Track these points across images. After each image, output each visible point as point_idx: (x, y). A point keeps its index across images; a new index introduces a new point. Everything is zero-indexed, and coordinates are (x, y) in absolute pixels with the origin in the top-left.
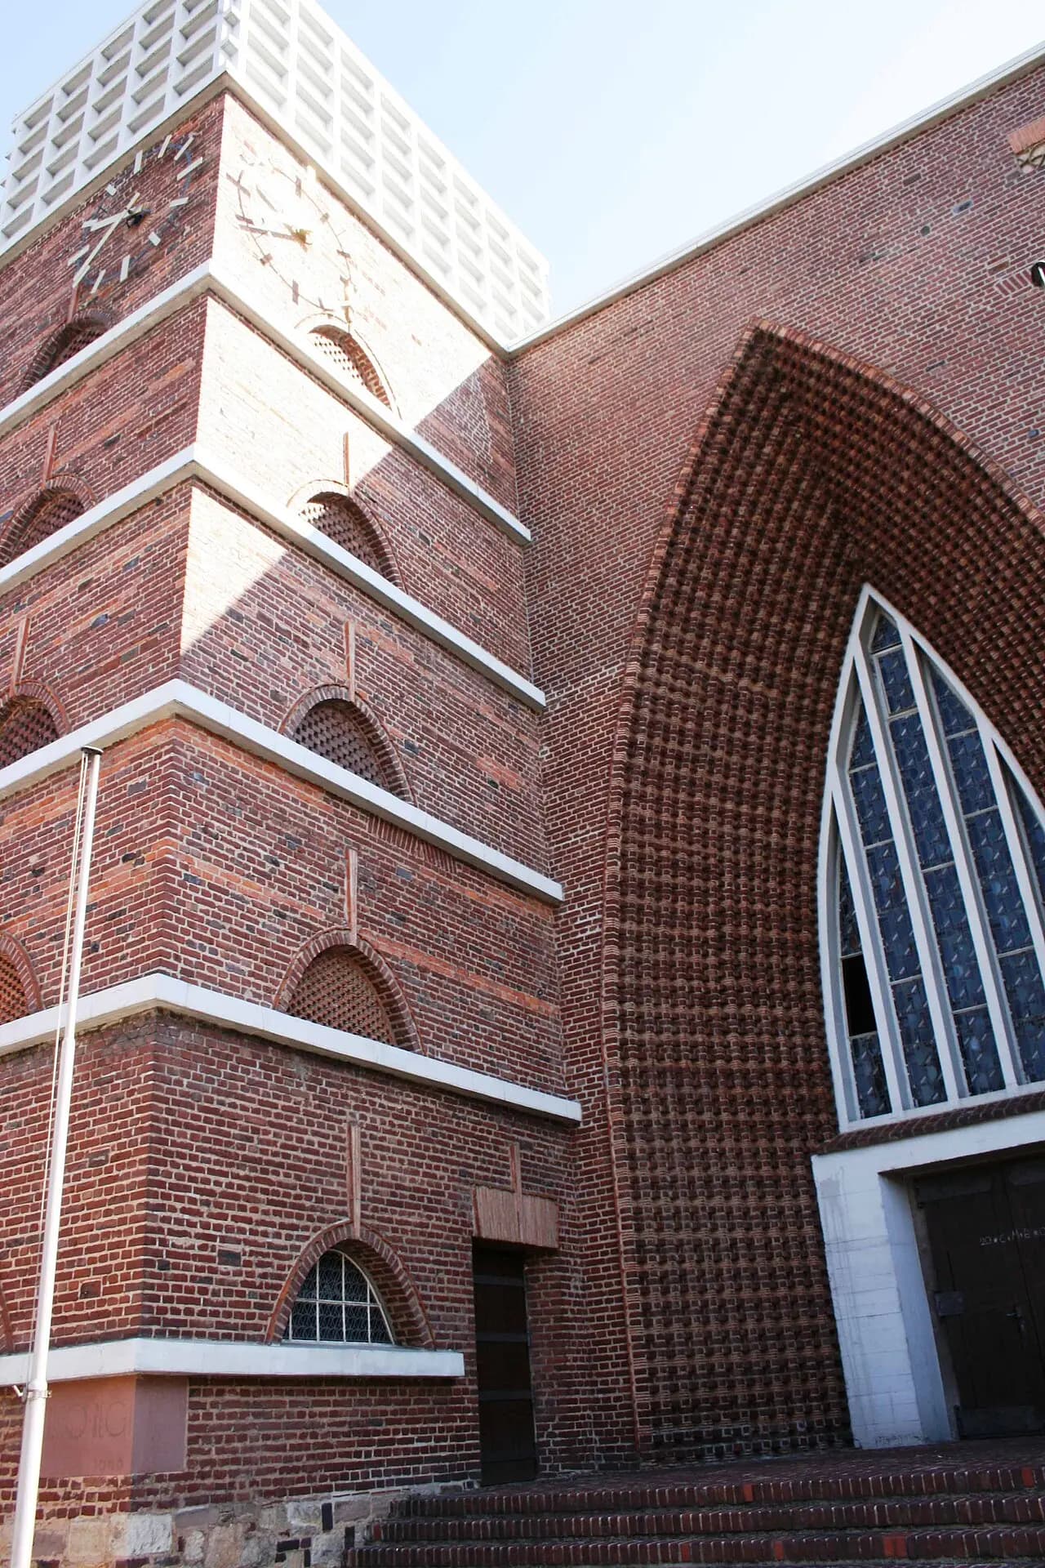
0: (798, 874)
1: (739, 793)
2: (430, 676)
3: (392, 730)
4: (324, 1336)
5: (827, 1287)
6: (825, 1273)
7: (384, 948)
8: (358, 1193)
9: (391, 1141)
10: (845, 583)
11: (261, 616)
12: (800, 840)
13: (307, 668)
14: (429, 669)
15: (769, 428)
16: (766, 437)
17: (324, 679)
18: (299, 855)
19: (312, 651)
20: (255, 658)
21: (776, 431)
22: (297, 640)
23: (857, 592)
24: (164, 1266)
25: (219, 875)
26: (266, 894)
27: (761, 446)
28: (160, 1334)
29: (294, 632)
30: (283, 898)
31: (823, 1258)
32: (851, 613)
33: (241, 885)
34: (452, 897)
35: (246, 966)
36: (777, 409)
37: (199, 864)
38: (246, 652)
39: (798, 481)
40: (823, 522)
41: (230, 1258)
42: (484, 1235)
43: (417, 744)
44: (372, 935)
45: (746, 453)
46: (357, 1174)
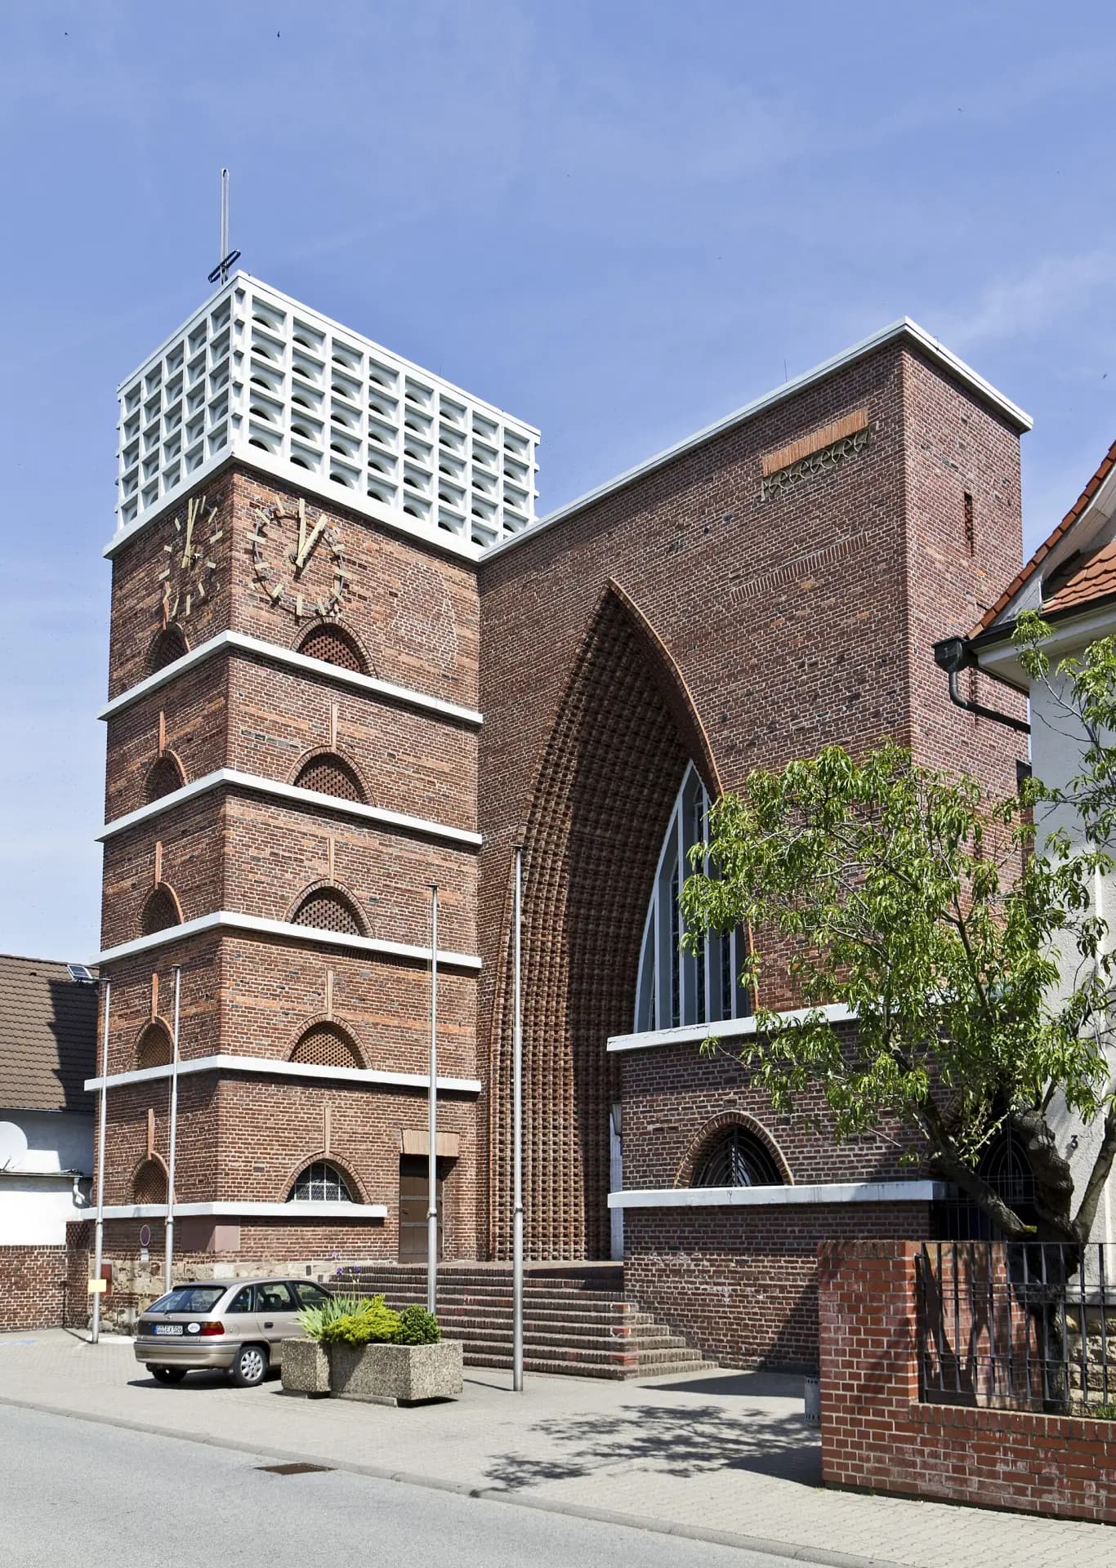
0: (627, 950)
1: (590, 903)
2: (390, 850)
3: (359, 895)
4: (313, 1198)
5: (609, 1182)
6: (608, 1175)
7: (349, 1017)
8: (328, 1138)
9: (350, 1112)
10: (676, 759)
11: (273, 854)
12: (631, 929)
13: (303, 874)
14: (391, 846)
15: (620, 658)
16: (618, 665)
17: (314, 878)
18: (298, 980)
19: (306, 863)
20: (268, 880)
21: (624, 660)
22: (296, 859)
23: (685, 764)
24: (227, 1174)
25: (250, 1001)
26: (276, 1005)
27: (614, 672)
28: (226, 1200)
29: (292, 855)
30: (289, 1005)
31: (608, 1167)
32: (680, 779)
33: (263, 1003)
34: (399, 981)
35: (266, 1042)
36: (626, 644)
37: (240, 999)
38: (263, 878)
39: (641, 693)
40: (659, 719)
41: (257, 1169)
42: (407, 1152)
43: (378, 897)
44: (342, 1013)
45: (604, 678)
46: (328, 1129)
